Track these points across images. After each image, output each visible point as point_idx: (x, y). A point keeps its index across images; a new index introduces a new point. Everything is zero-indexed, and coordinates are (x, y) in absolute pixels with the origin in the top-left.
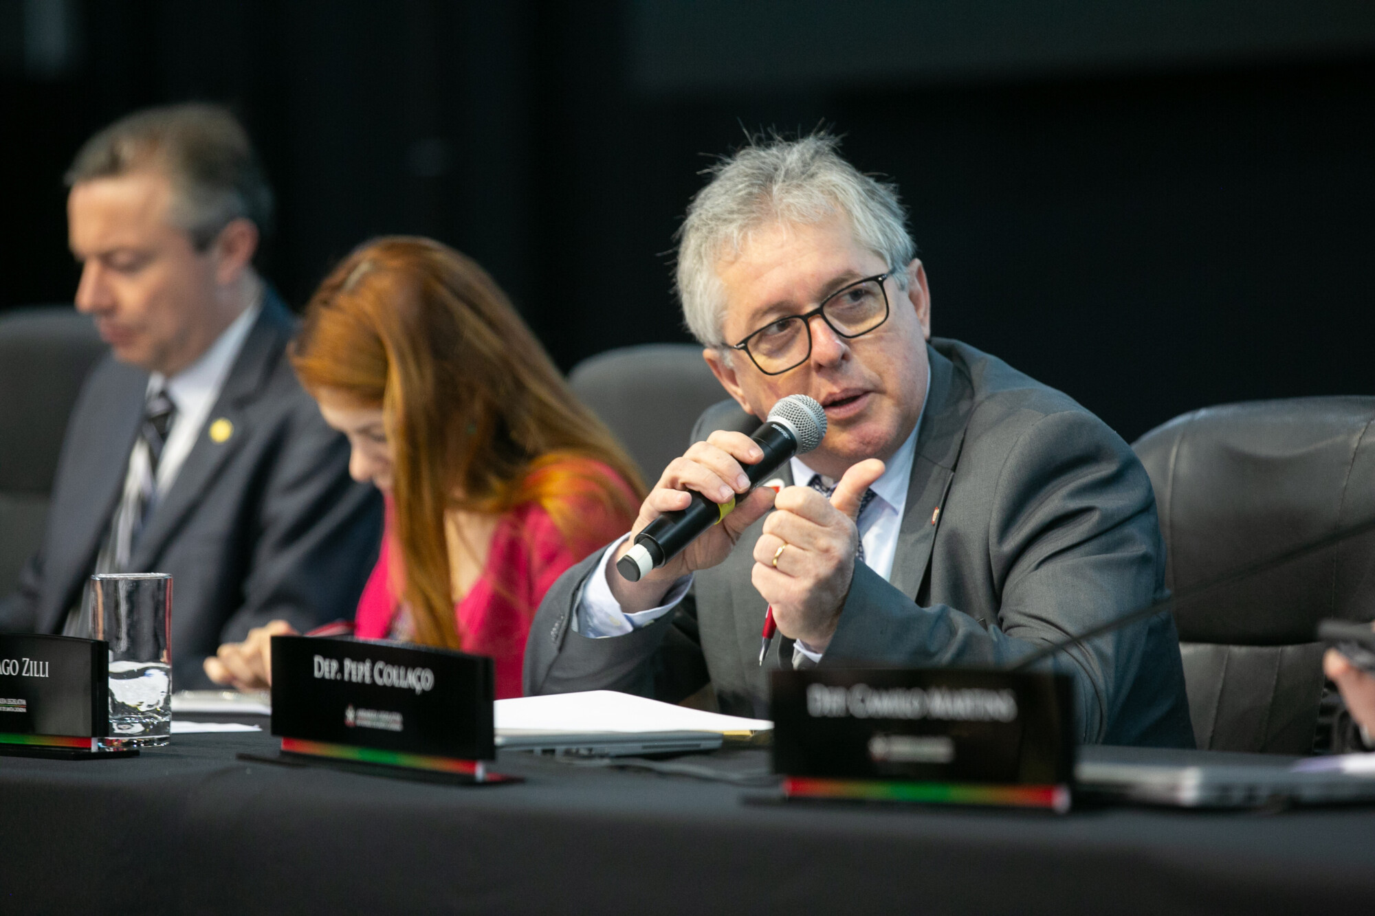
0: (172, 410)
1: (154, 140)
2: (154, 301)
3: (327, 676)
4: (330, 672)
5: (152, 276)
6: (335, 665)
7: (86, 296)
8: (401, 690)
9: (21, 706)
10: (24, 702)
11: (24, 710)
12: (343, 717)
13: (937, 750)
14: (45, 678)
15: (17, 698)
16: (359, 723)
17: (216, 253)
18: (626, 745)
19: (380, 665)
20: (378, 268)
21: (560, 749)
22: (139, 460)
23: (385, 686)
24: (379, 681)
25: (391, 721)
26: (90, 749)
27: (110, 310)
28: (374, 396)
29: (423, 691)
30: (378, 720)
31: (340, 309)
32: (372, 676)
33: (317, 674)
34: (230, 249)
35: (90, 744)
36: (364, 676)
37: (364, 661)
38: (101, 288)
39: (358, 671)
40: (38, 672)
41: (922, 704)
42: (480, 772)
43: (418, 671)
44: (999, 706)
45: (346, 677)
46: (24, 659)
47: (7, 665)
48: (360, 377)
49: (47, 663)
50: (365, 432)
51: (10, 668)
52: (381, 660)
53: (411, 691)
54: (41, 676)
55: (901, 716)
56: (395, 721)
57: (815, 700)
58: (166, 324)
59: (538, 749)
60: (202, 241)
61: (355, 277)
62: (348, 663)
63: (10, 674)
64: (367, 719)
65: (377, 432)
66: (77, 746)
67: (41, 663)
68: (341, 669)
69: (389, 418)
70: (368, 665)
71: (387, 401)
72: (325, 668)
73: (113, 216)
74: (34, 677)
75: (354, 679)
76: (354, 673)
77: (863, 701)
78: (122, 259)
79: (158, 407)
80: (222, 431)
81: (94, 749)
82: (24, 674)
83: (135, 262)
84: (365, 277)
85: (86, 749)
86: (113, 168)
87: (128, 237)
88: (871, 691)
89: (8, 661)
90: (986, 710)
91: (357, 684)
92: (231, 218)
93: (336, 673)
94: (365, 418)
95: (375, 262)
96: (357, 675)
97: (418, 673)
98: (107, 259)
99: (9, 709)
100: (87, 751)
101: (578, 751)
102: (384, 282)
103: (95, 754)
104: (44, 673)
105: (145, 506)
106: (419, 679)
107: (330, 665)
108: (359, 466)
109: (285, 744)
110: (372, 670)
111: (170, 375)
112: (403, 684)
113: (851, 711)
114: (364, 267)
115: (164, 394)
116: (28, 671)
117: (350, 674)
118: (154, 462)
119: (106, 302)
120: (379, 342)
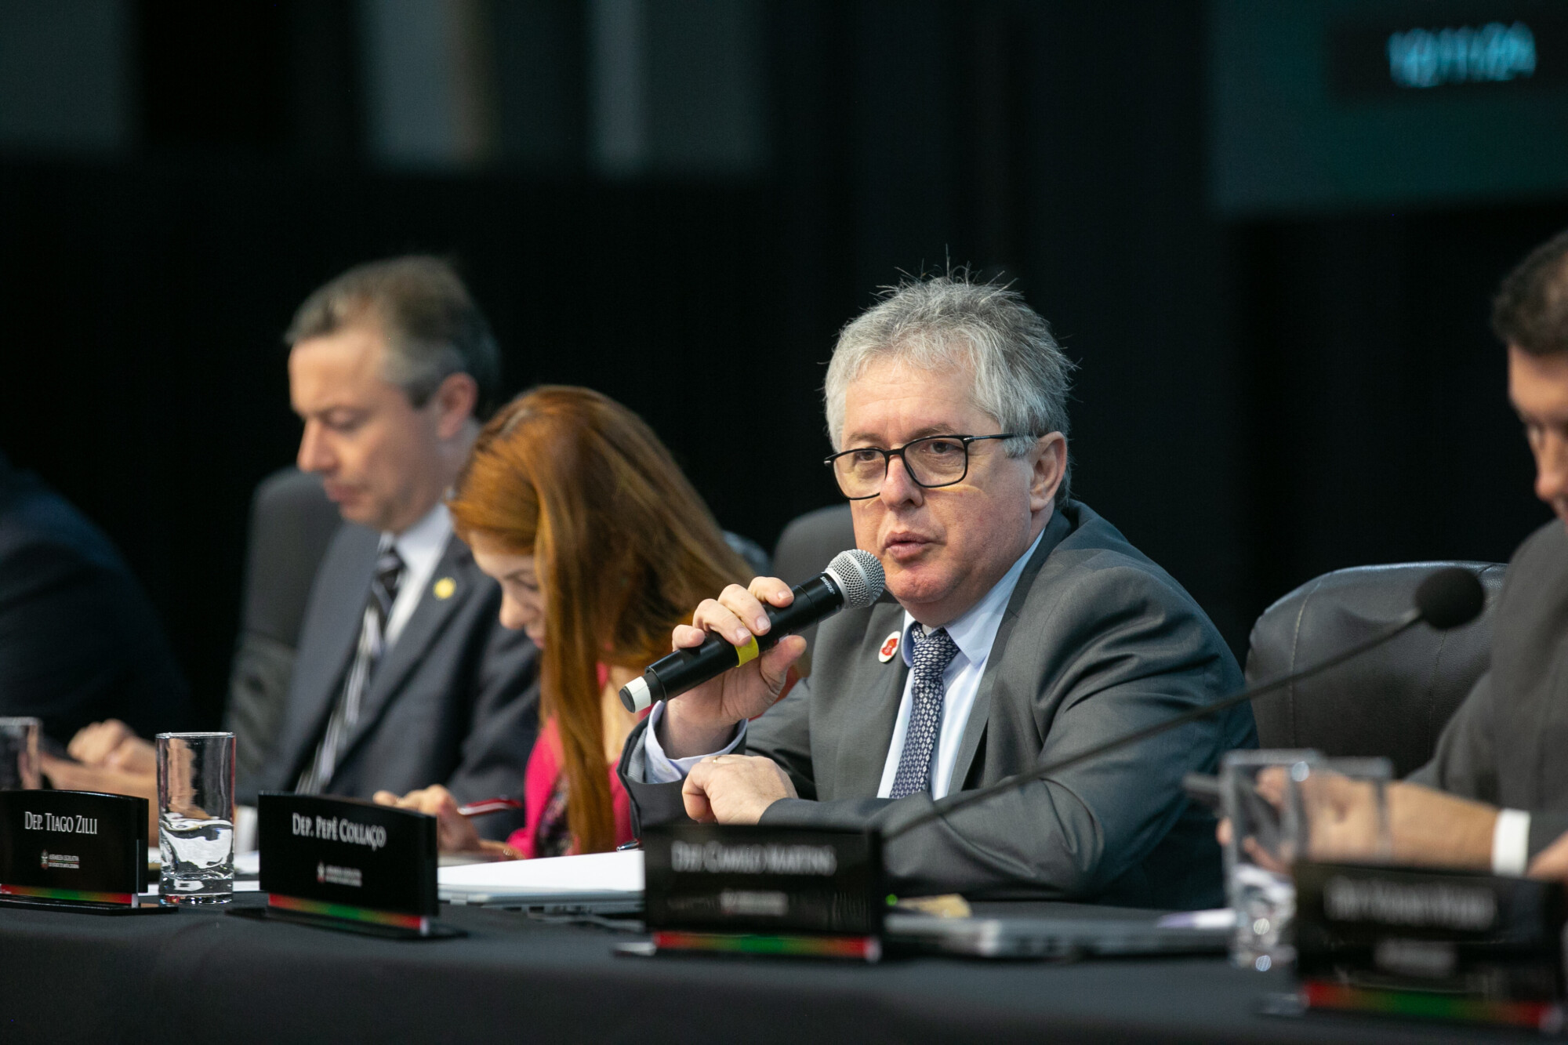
0: (401, 568)
1: (366, 296)
2: (373, 458)
3: (303, 833)
4: (305, 829)
5: (371, 434)
6: (309, 822)
7: (308, 455)
8: (360, 846)
9: (74, 862)
10: (76, 858)
11: (76, 866)
12: (316, 873)
13: (772, 903)
14: (94, 835)
15: (72, 855)
16: (328, 879)
17: (436, 407)
18: (620, 903)
19: (344, 822)
20: (535, 416)
21: (549, 906)
22: (371, 621)
23: (348, 843)
24: (344, 838)
25: (351, 877)
26: (130, 905)
27: (333, 469)
28: (522, 542)
29: (378, 847)
30: (343, 876)
31: (494, 454)
32: (338, 834)
33: (295, 832)
34: (449, 403)
35: (130, 901)
36: (331, 834)
37: (331, 819)
38: (323, 448)
39: (327, 828)
40: (89, 830)
41: (762, 859)
42: (424, 927)
43: (374, 829)
44: (820, 860)
45: (318, 833)
46: (78, 816)
47: (64, 822)
48: (511, 522)
49: (96, 820)
50: (514, 578)
51: (66, 825)
52: (346, 818)
53: (368, 847)
54: (91, 833)
55: (745, 870)
56: (356, 878)
57: (678, 856)
58: (387, 481)
59: (526, 907)
60: (419, 396)
61: (513, 421)
62: (319, 820)
63: (67, 831)
64: (334, 875)
65: (526, 578)
66: (119, 902)
67: (91, 820)
68: (314, 827)
69: (539, 566)
70: (335, 822)
71: (538, 546)
72: (301, 825)
73: (328, 376)
74: (85, 834)
75: (324, 836)
76: (324, 830)
77: (715, 857)
78: (340, 417)
79: (387, 563)
80: (445, 589)
81: (134, 904)
82: (77, 831)
83: (352, 421)
84: (523, 421)
85: (127, 905)
86: (328, 326)
87: (345, 396)
88: (721, 847)
89: (64, 818)
90: (812, 866)
91: (326, 840)
92: (447, 372)
93: (310, 831)
94: (517, 563)
95: (532, 408)
96: (326, 832)
97: (374, 830)
98: (325, 417)
99: (65, 866)
100: (127, 907)
101: (565, 908)
102: (541, 430)
103: (135, 909)
104: (93, 830)
105: (374, 664)
106: (375, 836)
107: (305, 823)
108: (509, 613)
109: (272, 899)
110: (338, 827)
111: (399, 533)
112: (362, 841)
113: (706, 864)
114: (522, 413)
115: (393, 551)
116: (80, 828)
117: (321, 831)
118: (383, 622)
119: (327, 461)
120: (532, 488)
